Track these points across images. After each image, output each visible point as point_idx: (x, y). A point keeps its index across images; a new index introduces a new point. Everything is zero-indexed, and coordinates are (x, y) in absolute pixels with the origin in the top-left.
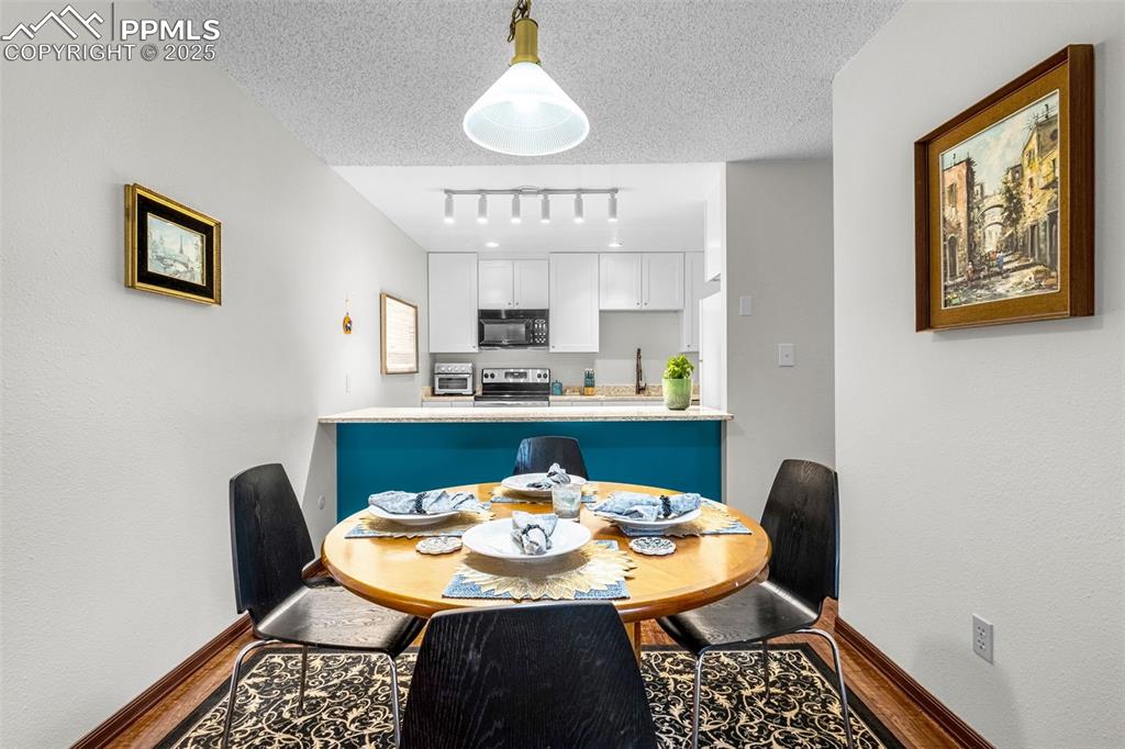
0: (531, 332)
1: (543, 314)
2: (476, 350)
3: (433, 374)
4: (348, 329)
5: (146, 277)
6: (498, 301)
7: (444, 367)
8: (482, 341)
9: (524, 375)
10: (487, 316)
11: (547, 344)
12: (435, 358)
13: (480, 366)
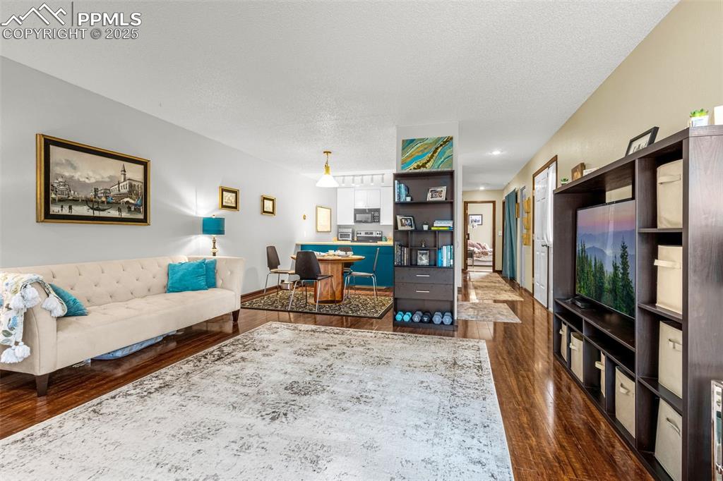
0: (373, 217)
1: (378, 210)
2: (354, 224)
3: (338, 233)
4: (305, 219)
5: (264, 212)
6: (361, 206)
7: (341, 230)
8: (356, 221)
9: (372, 233)
10: (357, 211)
11: (379, 221)
12: (339, 227)
13: (356, 230)
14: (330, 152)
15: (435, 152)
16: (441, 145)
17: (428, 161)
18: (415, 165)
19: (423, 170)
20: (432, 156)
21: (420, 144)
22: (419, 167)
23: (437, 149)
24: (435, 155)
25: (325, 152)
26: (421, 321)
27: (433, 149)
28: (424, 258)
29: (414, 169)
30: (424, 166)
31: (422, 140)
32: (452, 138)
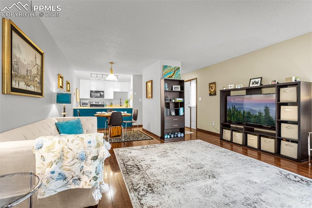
0: (101, 95)
1: (103, 92)
2: (90, 98)
4: (74, 95)
6: (94, 89)
7: (82, 101)
8: (91, 96)
9: (99, 103)
10: (92, 92)
11: (104, 97)
12: (81, 99)
13: (90, 101)
14: (113, 63)
15: (175, 72)
16: (176, 70)
17: (173, 75)
18: (168, 76)
19: (171, 78)
20: (174, 73)
21: (169, 68)
22: (170, 77)
23: (175, 71)
24: (175, 73)
25: (110, 63)
26: (174, 137)
27: (174, 71)
28: (173, 112)
29: (168, 77)
30: (171, 77)
31: (170, 67)
32: (179, 68)
